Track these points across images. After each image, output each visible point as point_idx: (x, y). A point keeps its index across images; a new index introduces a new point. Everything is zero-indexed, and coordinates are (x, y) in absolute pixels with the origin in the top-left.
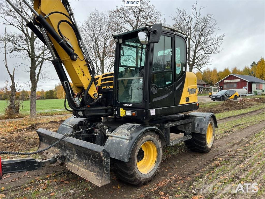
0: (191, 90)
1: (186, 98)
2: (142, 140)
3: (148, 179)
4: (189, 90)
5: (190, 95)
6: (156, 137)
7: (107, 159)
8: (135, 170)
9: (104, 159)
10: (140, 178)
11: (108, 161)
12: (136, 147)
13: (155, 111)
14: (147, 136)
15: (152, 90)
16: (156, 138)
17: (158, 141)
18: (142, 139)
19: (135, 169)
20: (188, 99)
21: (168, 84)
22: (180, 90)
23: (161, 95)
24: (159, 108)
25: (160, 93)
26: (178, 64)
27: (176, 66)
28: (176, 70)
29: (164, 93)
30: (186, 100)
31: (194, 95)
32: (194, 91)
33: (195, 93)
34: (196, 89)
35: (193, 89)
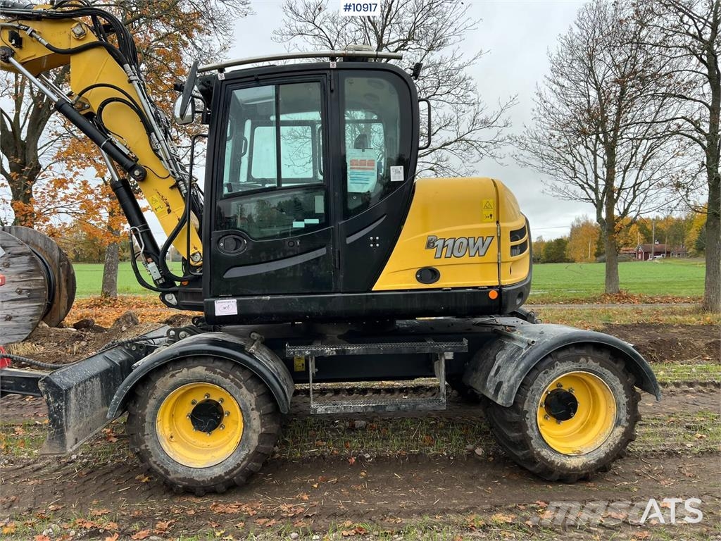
1: (417, 270)
2: (173, 376)
3: (199, 482)
6: (231, 377)
7: (55, 401)
8: (146, 446)
9: (48, 397)
10: (167, 472)
11: (59, 405)
12: (151, 391)
13: (234, 304)
14: (192, 370)
16: (232, 381)
17: (240, 387)
18: (174, 372)
19: (146, 444)
20: (429, 274)
21: (304, 226)
22: (372, 245)
23: (263, 260)
24: (256, 298)
25: (263, 254)
26: (361, 160)
27: (348, 168)
28: (349, 181)
29: (279, 254)
30: (418, 276)
31: (477, 259)
32: (475, 244)
33: (482, 253)
34: (489, 239)
35: (468, 240)
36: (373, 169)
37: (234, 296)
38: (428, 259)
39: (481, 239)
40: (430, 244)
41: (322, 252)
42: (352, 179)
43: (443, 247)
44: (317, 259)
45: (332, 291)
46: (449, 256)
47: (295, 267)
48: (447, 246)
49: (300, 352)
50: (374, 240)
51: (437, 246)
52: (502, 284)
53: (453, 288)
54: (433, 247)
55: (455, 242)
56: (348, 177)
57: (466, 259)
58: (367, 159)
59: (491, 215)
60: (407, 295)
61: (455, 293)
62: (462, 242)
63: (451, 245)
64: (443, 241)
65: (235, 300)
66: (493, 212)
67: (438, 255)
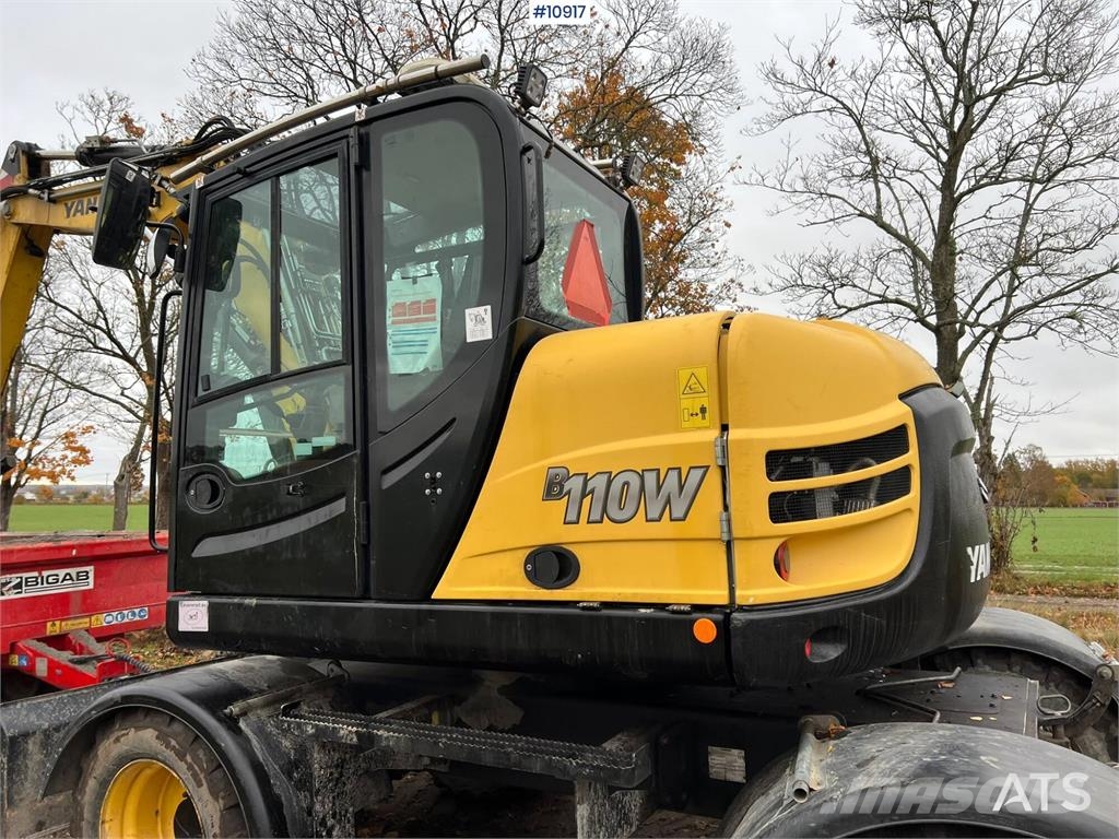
0: (599, 484)
1: (528, 551)
2: (117, 740)
4: (575, 485)
5: (583, 531)
6: (189, 758)
12: (91, 763)
13: (205, 610)
15: (192, 492)
16: (190, 767)
20: (554, 564)
21: (310, 453)
22: (427, 491)
23: (247, 525)
24: (236, 600)
25: (247, 512)
26: (413, 303)
27: (389, 321)
28: (390, 350)
29: (271, 511)
30: (529, 567)
31: (665, 528)
32: (659, 488)
33: (678, 513)
34: (696, 475)
35: (642, 478)
36: (434, 319)
37: (205, 594)
38: (549, 526)
39: (674, 474)
40: (554, 487)
41: (339, 506)
42: (397, 345)
43: (584, 495)
44: (332, 523)
45: (356, 594)
46: (598, 518)
47: (294, 539)
48: (592, 492)
49: (299, 726)
50: (433, 479)
51: (569, 493)
52: (739, 601)
53: (606, 605)
54: (559, 496)
55: (609, 482)
56: (389, 341)
57: (638, 527)
58: (422, 298)
59: (703, 410)
60: (500, 614)
61: (609, 618)
62: (627, 483)
63: (600, 492)
64: (582, 478)
65: (206, 603)
66: (708, 399)
67: (572, 516)
